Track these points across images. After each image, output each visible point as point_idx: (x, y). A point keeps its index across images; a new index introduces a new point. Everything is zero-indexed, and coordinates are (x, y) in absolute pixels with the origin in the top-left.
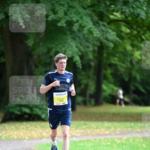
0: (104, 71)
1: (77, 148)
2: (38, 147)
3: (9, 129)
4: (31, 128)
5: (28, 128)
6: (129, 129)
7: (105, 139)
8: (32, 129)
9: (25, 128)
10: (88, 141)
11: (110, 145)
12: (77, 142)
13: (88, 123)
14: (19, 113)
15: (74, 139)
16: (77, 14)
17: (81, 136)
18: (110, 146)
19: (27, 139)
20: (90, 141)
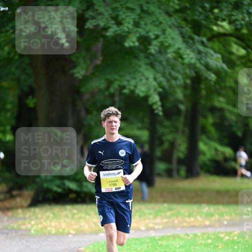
0: (201, 120)
1: (157, 249)
2: (91, 247)
3: (42, 218)
4: (79, 215)
5: (73, 215)
7: (203, 234)
8: (80, 218)
9: (70, 216)
10: (174, 237)
11: (211, 244)
12: (157, 238)
13: (174, 206)
14: (59, 190)
15: (152, 233)
16: (156, 26)
17: (164, 228)
18: (212, 246)
19: (73, 235)
20: (179, 237)
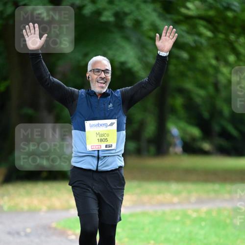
6: (212, 195)
